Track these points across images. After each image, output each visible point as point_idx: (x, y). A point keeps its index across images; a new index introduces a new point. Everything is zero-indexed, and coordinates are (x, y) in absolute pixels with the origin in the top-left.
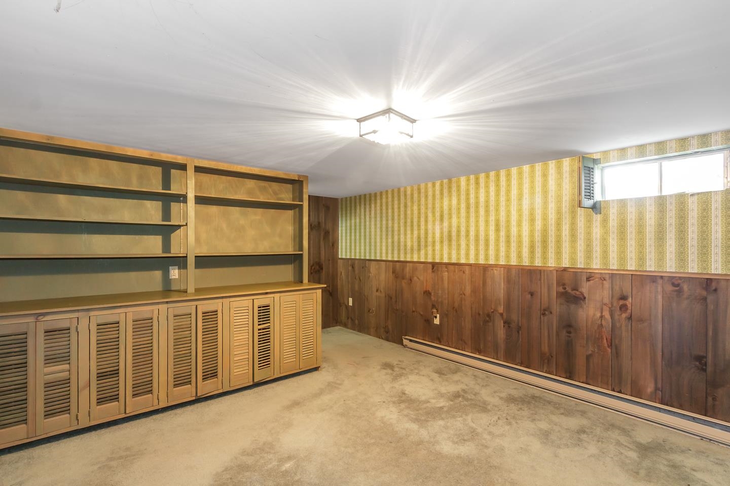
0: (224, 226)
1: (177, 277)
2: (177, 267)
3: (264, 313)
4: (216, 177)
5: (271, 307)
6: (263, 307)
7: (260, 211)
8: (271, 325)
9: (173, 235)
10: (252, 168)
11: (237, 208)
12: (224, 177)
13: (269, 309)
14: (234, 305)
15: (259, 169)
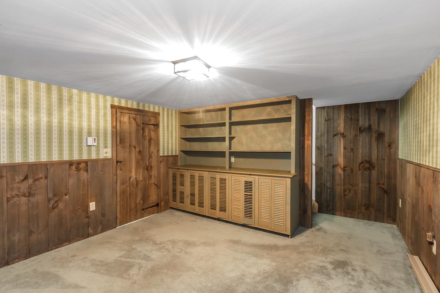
0: (254, 135)
1: (234, 162)
2: (234, 157)
3: (248, 186)
4: (250, 109)
5: (253, 183)
6: (249, 182)
7: (275, 124)
8: (253, 193)
9: (232, 142)
10: (256, 101)
11: (262, 125)
12: (254, 109)
14: (233, 177)
15: (260, 100)
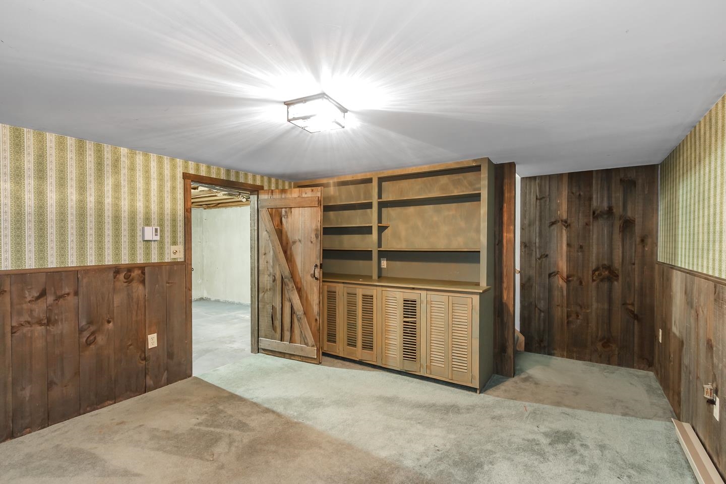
1: (385, 267)
2: (385, 259)
3: (410, 307)
5: (418, 303)
6: (411, 301)
8: (417, 320)
9: (383, 234)
10: (422, 167)
13: (415, 304)
15: (428, 166)
